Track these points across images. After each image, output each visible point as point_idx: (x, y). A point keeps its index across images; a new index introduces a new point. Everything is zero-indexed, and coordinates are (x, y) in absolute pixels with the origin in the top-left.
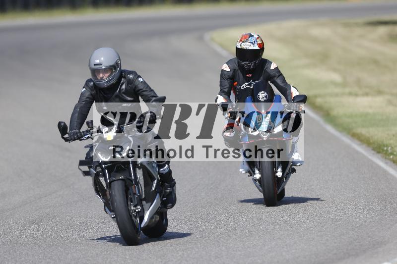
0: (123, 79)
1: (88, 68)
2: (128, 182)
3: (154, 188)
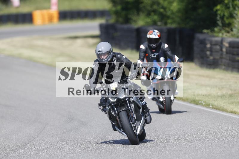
0: (114, 58)
2: (128, 111)
3: (141, 113)
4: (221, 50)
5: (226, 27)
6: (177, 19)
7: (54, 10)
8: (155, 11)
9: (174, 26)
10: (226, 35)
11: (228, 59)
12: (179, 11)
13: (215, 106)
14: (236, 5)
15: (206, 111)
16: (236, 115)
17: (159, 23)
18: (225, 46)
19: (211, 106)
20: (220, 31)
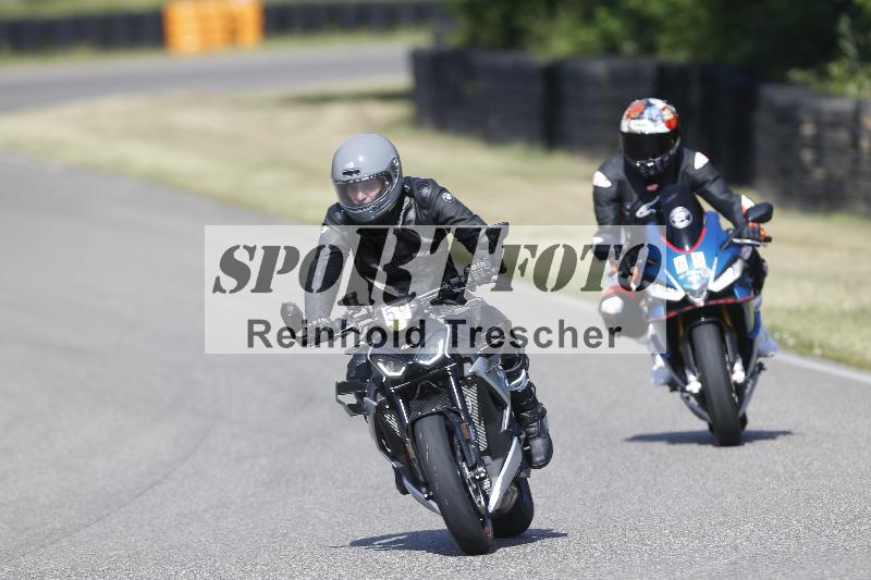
0: (407, 199)
2: (451, 415)
3: (505, 426)
4: (855, 144)
18: (867, 130)
20: (852, 75)
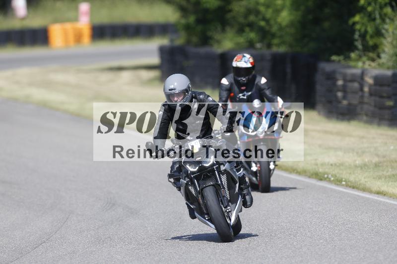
0: (194, 100)
1: (163, 93)
3: (237, 190)
4: (362, 89)
5: (369, 51)
6: (288, 39)
7: (84, 23)
8: (251, 25)
9: (282, 49)
10: (369, 65)
11: (373, 104)
12: (292, 24)
13: (351, 182)
14: (386, 15)
15: (335, 191)
16: (385, 197)
17: (258, 45)
18: (367, 83)
19: (344, 183)
20: (360, 58)
